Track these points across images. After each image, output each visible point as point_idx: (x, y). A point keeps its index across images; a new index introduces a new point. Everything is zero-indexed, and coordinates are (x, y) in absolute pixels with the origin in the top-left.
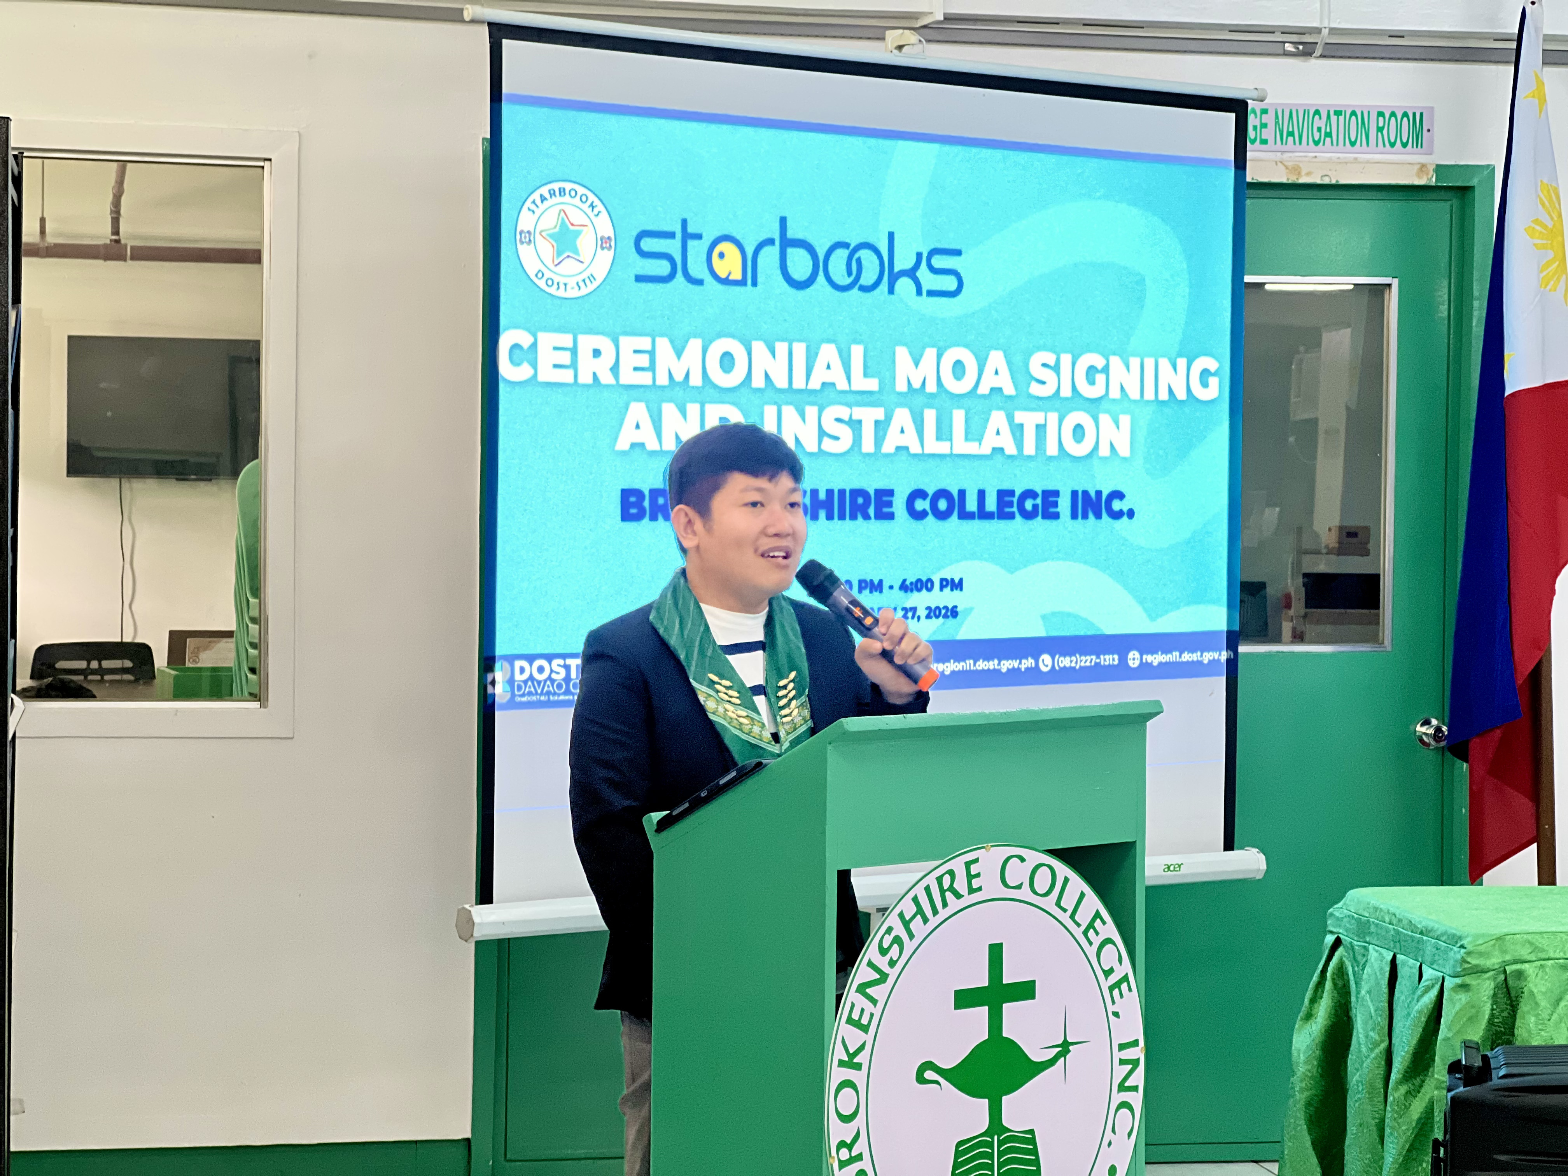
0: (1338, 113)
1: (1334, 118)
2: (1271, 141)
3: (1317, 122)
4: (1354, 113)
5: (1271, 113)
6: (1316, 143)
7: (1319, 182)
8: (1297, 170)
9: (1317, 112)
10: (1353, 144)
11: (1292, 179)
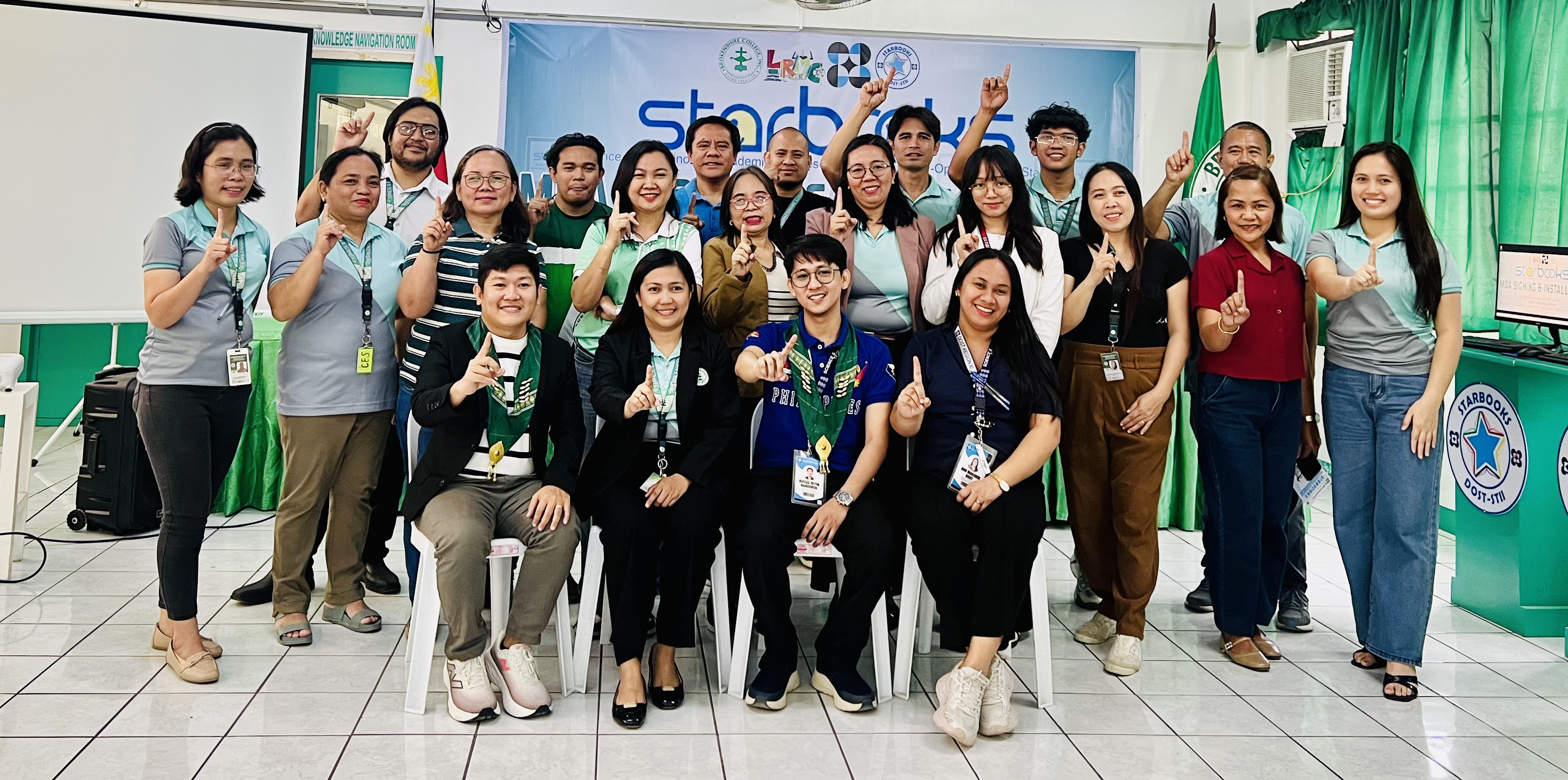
0: (381, 35)
1: (379, 37)
2: (354, 45)
3: (373, 38)
4: (387, 36)
5: (355, 35)
6: (372, 46)
7: (372, 60)
8: (364, 55)
9: (373, 35)
10: (387, 47)
11: (362, 59)
